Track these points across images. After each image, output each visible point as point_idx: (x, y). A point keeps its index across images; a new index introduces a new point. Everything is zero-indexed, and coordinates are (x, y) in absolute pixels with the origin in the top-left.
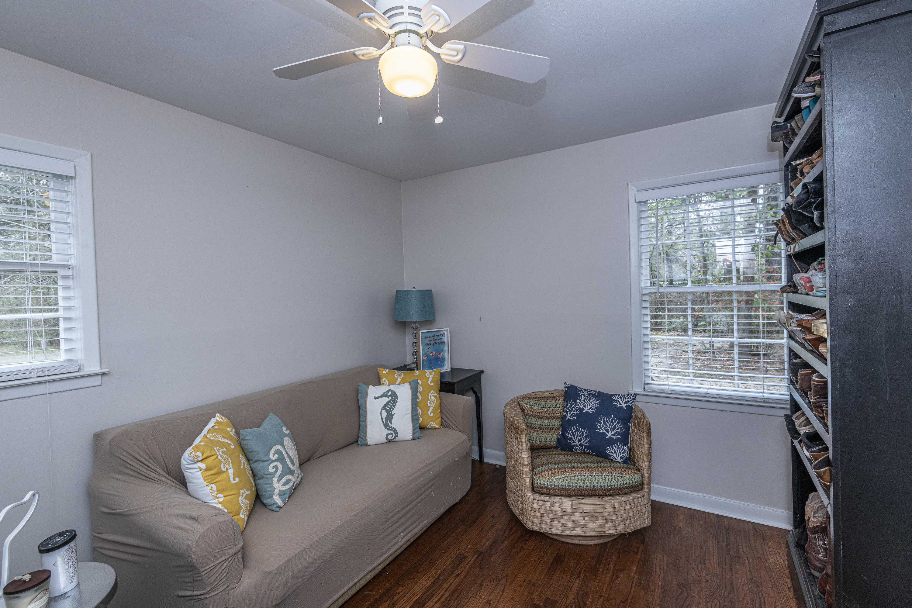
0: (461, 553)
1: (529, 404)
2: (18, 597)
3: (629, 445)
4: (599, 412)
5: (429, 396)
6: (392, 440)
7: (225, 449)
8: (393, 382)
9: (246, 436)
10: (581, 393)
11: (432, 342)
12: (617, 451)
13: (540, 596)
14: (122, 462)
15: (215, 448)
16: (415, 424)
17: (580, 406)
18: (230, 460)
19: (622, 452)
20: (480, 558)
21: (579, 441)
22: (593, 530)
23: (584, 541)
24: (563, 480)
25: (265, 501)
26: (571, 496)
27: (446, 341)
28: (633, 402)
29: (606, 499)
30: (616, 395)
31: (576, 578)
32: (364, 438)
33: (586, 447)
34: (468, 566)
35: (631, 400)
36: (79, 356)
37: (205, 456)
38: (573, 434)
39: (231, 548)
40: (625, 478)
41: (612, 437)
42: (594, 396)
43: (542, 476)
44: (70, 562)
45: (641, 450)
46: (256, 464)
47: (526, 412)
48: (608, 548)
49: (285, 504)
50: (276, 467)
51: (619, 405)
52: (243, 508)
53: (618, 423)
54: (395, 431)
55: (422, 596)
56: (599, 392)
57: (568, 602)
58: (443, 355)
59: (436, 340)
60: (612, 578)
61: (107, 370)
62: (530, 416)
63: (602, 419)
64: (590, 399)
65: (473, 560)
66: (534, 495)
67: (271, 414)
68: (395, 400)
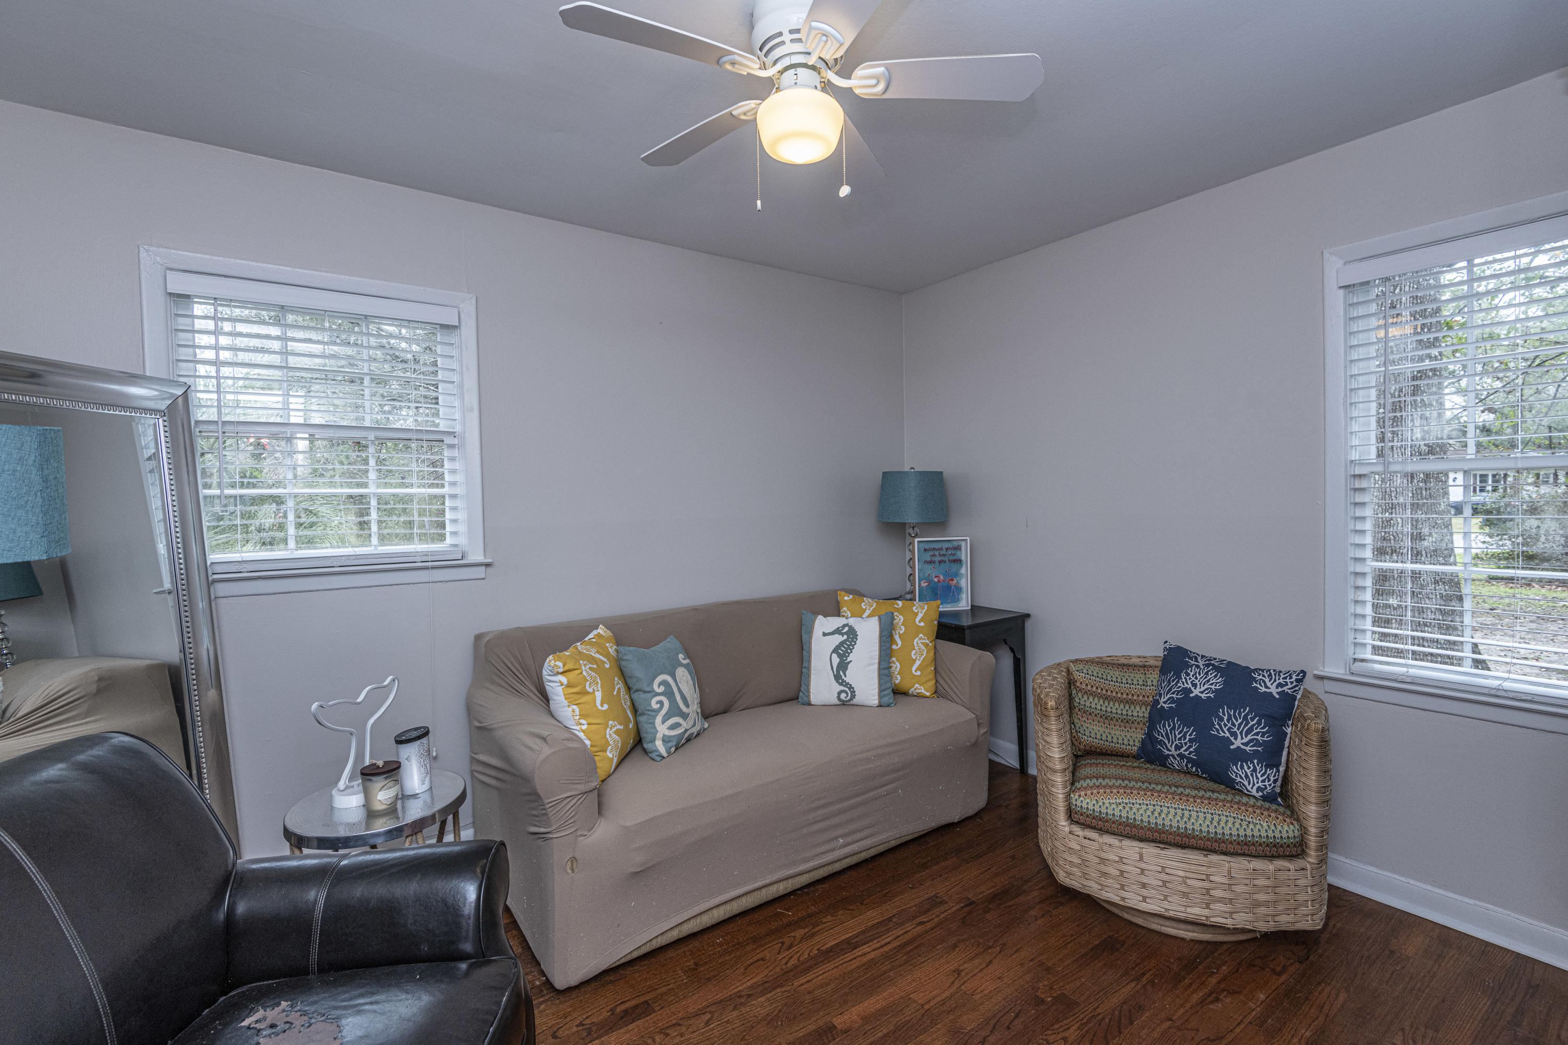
0: (939, 895)
1: (1085, 671)
2: (371, 780)
3: (1282, 769)
4: (1220, 699)
5: (915, 643)
6: (846, 701)
7: (595, 666)
8: (859, 614)
9: (625, 654)
10: (1193, 662)
11: (937, 559)
12: (1252, 775)
13: (1051, 988)
14: (496, 670)
15: (581, 662)
16: (882, 681)
17: (1186, 685)
18: (598, 680)
19: (1261, 779)
20: (968, 908)
21: (1178, 748)
22: (1183, 909)
23: (1171, 929)
24: (1124, 808)
25: (645, 746)
26: (1141, 840)
27: (963, 558)
28: (1296, 686)
29: (1214, 858)
30: (1263, 671)
31: (1132, 981)
32: (806, 693)
33: (1190, 760)
34: (942, 916)
35: (1292, 683)
36: (462, 540)
37: (567, 668)
38: (1167, 734)
39: (581, 783)
40: (1258, 827)
41: (1243, 747)
42: (1216, 668)
43: (1086, 795)
44: (422, 760)
45: (1303, 779)
46: (637, 694)
47: (1078, 684)
48: (1218, 952)
49: (669, 754)
50: (661, 703)
51: (1263, 689)
52: (610, 745)
53: (1259, 723)
54: (851, 688)
55: (857, 936)
56: (1229, 662)
57: (1099, 1010)
58: (957, 583)
59: (944, 555)
60: (1206, 999)
61: (490, 560)
62: (1086, 692)
63: (1225, 713)
64: (1207, 673)
65: (954, 909)
66: (1072, 826)
67: (672, 637)
68: (853, 641)
